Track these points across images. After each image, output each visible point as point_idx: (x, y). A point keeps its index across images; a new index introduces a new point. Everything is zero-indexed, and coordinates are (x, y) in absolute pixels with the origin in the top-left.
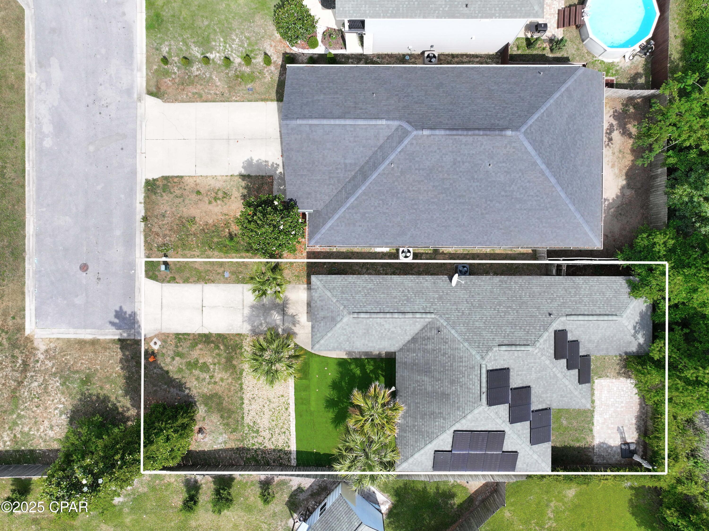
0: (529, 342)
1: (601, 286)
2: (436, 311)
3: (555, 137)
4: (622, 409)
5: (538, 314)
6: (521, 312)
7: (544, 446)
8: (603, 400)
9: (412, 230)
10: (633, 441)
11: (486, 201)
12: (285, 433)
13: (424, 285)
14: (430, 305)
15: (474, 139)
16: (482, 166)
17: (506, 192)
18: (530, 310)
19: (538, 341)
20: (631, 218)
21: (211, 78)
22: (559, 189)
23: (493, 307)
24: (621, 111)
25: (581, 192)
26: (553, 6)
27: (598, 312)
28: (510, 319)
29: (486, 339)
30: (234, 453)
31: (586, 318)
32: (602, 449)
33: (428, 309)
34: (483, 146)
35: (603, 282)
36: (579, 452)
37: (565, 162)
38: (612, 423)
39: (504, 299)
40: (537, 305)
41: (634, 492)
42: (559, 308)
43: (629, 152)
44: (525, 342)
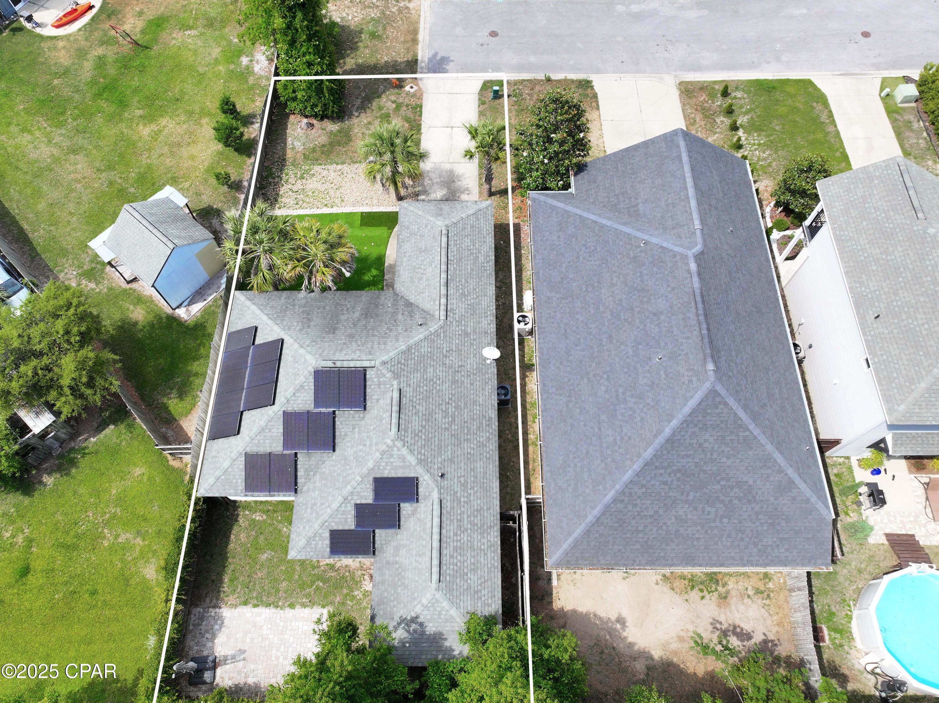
0: (403, 433)
1: (486, 570)
2: (448, 323)
3: (715, 456)
4: (273, 659)
5: (443, 457)
6: (446, 433)
7: (239, 481)
8: (293, 623)
9: (558, 296)
10: (218, 680)
11: (608, 372)
12: (297, 204)
13: (483, 319)
14: (457, 319)
15: (694, 325)
16: (657, 350)
17: (624, 393)
18: (449, 448)
19: (404, 446)
20: (598, 673)
21: (716, 133)
22: (637, 467)
23: (453, 398)
24: (776, 653)
25: (634, 518)
26: (917, 527)
27: (444, 552)
28: (437, 416)
29: (409, 374)
30: (279, 157)
31: (436, 530)
32: (212, 622)
33: (451, 315)
34: (685, 341)
35: (492, 575)
36: (213, 581)
37: (678, 479)
38: (252, 639)
39: (465, 416)
40: (456, 460)
41: (129, 686)
42: (452, 492)
43: (710, 669)
44: (403, 427)
